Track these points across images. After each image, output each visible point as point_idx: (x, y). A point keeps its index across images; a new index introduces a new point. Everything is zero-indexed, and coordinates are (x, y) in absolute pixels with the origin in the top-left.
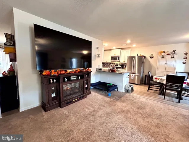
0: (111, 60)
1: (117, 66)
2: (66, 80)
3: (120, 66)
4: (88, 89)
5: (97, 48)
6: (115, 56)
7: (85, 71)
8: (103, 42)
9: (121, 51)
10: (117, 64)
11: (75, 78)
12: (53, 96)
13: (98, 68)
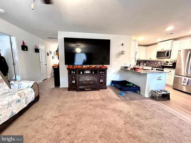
0: (157, 57)
1: (167, 64)
2: (81, 73)
3: (172, 65)
4: (104, 84)
5: (122, 44)
6: (163, 51)
7: (99, 67)
8: (133, 36)
9: (173, 43)
10: (168, 62)
11: (89, 73)
12: (73, 82)
13: (123, 66)
